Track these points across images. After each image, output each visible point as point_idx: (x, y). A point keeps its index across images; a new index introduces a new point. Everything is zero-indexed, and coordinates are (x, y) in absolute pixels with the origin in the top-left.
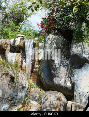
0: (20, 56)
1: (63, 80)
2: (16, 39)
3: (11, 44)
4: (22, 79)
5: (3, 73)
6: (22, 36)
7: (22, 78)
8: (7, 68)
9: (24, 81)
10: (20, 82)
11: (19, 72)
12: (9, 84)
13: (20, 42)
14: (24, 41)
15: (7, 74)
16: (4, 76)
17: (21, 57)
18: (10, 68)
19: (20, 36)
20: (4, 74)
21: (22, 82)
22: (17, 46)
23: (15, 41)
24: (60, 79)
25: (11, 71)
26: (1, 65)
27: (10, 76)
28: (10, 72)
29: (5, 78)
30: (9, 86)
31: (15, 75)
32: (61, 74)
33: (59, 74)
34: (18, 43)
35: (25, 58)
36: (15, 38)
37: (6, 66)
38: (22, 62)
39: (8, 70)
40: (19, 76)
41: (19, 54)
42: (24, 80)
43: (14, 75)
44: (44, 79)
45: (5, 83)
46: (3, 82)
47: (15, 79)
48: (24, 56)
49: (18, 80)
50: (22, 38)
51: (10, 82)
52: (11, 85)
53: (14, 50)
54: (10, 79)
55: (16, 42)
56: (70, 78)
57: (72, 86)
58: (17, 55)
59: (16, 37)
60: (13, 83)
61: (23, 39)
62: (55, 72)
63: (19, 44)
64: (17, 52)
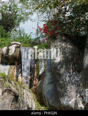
0: (14, 69)
1: (73, 100)
2: (10, 48)
3: (3, 53)
4: (27, 98)
5: (5, 89)
6: (18, 44)
7: (27, 96)
8: (8, 83)
9: (30, 101)
10: (25, 102)
11: (24, 88)
12: (12, 105)
13: (15, 51)
14: (20, 50)
15: (10, 91)
16: (6, 94)
17: (16, 71)
18: (13, 83)
19: (14, 44)
20: (5, 91)
21: (28, 101)
22: (12, 56)
23: (8, 50)
24: (69, 100)
25: (14, 87)
26: (1, 79)
27: (14, 93)
28: (13, 89)
29: (7, 96)
30: (12, 107)
31: (19, 92)
32: (71, 92)
33: (68, 92)
34: (12, 52)
35: (21, 72)
36: (8, 47)
37: (7, 81)
38: (17, 77)
39: (11, 85)
40: (23, 94)
41: (13, 67)
42: (30, 99)
43: (17, 92)
44: (48, 99)
45: (7, 103)
46: (4, 101)
47: (19, 98)
48: (20, 70)
49: (22, 98)
50: (17, 46)
51: (13, 101)
52: (15, 105)
53: (6, 61)
54: (13, 97)
55: (10, 51)
56: (83, 98)
57: (85, 108)
58: (11, 69)
59: (10, 45)
60: (16, 103)
61: (19, 47)
62: (63, 90)
63: (13, 54)
64: (11, 65)
